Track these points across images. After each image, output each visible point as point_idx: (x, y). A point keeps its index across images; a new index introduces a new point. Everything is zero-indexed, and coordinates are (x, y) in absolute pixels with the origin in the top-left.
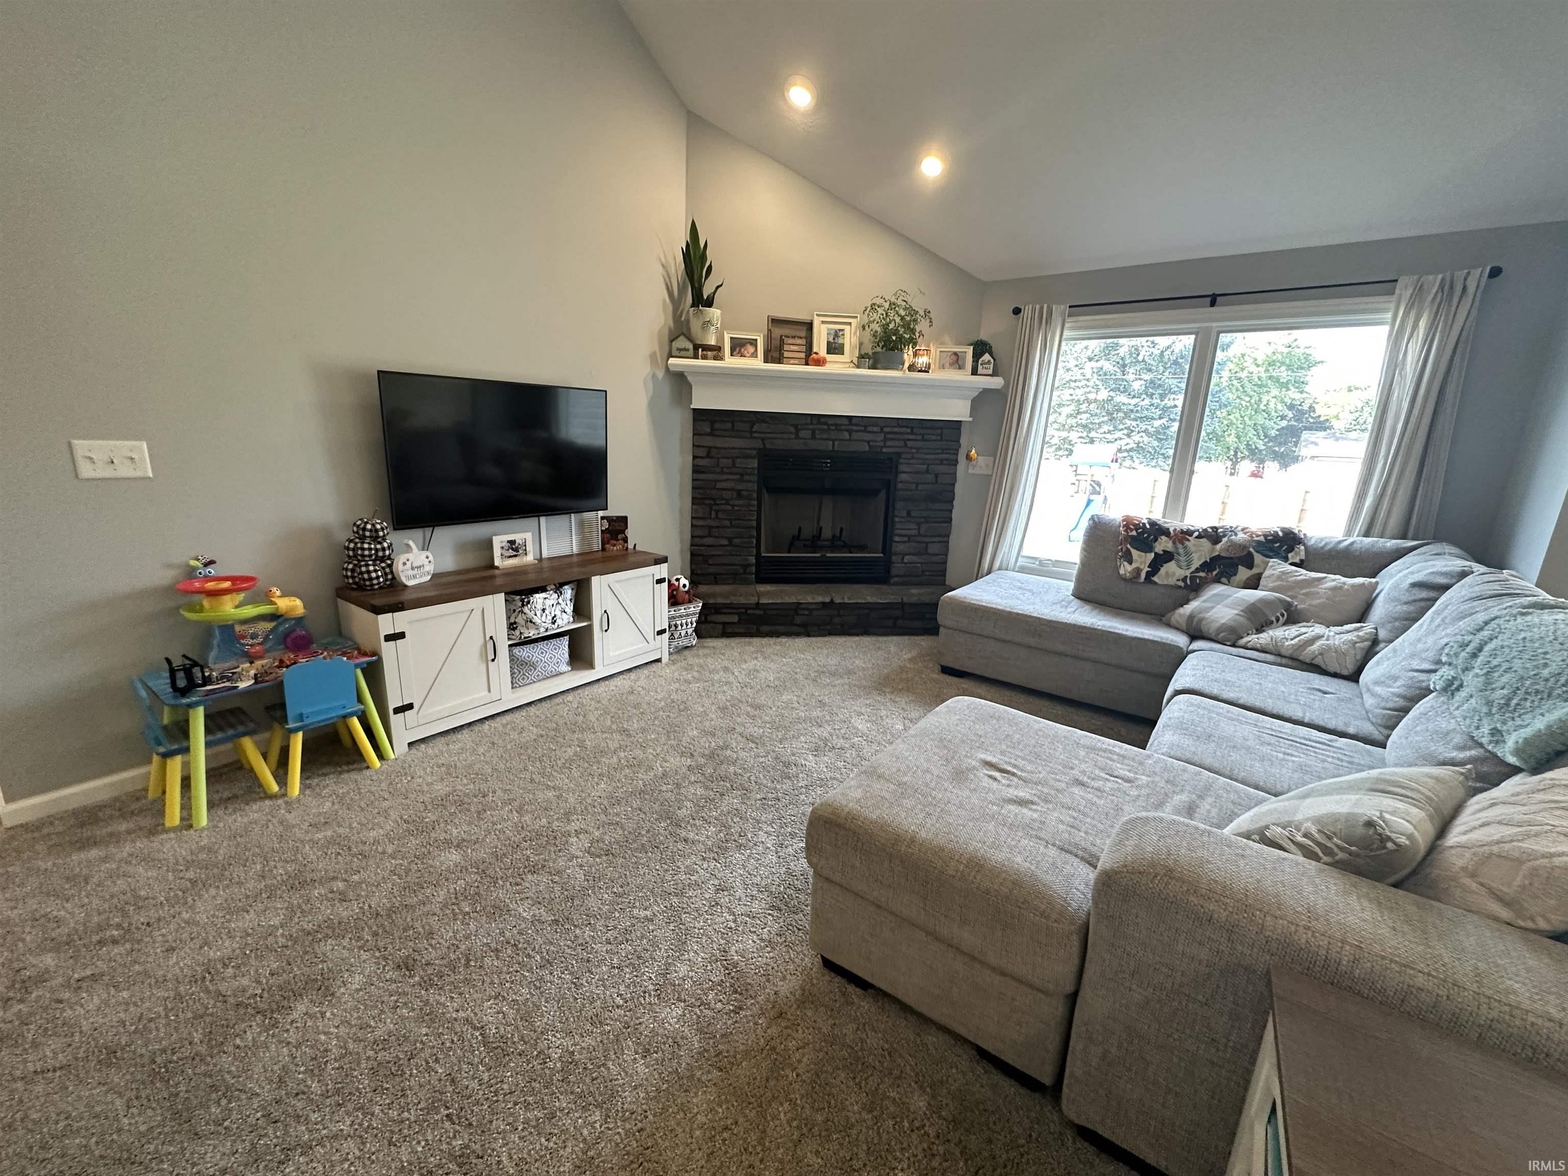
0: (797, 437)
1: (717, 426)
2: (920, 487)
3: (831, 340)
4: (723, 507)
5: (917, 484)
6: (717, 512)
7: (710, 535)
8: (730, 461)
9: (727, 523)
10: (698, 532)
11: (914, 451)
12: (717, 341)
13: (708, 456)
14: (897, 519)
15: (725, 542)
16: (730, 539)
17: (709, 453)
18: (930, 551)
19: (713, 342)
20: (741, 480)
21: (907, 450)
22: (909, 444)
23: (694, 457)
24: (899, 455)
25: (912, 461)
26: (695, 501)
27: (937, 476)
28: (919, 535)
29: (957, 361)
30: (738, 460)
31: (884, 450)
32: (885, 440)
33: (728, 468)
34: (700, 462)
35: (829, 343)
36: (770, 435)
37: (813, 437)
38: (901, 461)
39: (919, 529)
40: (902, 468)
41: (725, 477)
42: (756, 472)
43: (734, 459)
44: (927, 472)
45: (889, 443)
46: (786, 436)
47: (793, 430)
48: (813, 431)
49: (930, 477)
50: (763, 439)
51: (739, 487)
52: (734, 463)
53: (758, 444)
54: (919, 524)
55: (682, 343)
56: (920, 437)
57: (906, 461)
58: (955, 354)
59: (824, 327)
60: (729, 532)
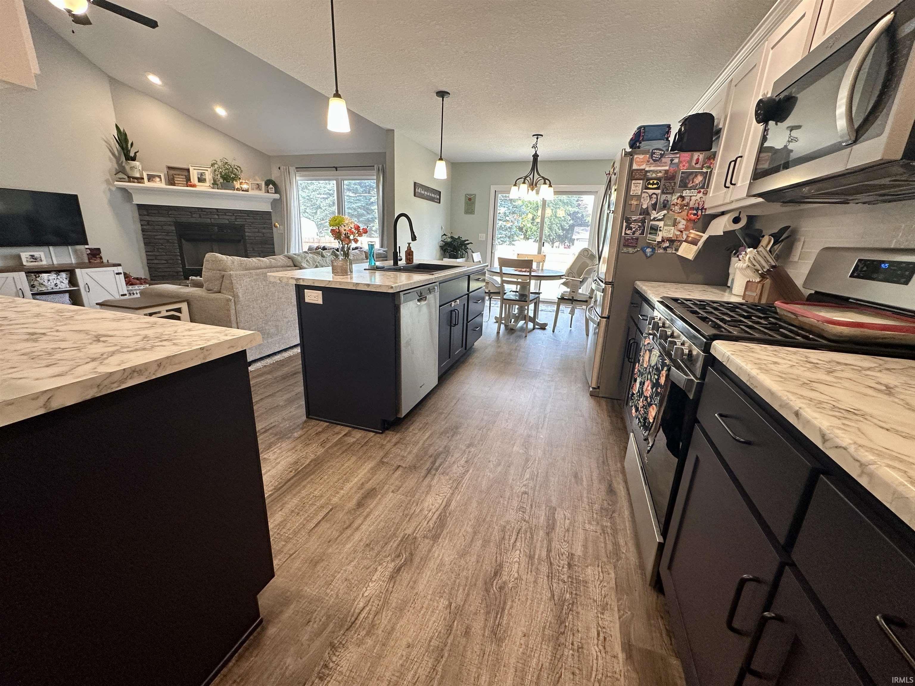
0: (192, 217)
1: (150, 211)
3: (199, 176)
4: (160, 247)
5: (255, 237)
6: (158, 249)
7: (156, 259)
8: (160, 227)
9: (164, 254)
10: (150, 258)
11: (250, 223)
12: (140, 175)
13: (148, 224)
15: (165, 262)
16: (167, 261)
17: (148, 223)
19: (138, 175)
20: (168, 235)
21: (247, 223)
22: (247, 220)
23: (142, 225)
24: (244, 225)
25: (251, 228)
26: (146, 244)
27: (264, 234)
29: (259, 187)
30: (164, 226)
31: (236, 223)
32: (236, 219)
33: (160, 230)
34: (145, 227)
35: (198, 178)
36: (178, 216)
37: (200, 217)
38: (245, 227)
40: (246, 230)
41: (159, 233)
42: (175, 232)
43: (162, 226)
44: (259, 232)
45: (238, 220)
46: (187, 216)
47: (190, 214)
48: (200, 215)
49: (260, 234)
50: (175, 218)
51: (167, 238)
52: (162, 228)
53: (172, 220)
55: (121, 175)
56: (252, 218)
57: (248, 228)
58: (258, 184)
59: (196, 172)
60: (166, 257)
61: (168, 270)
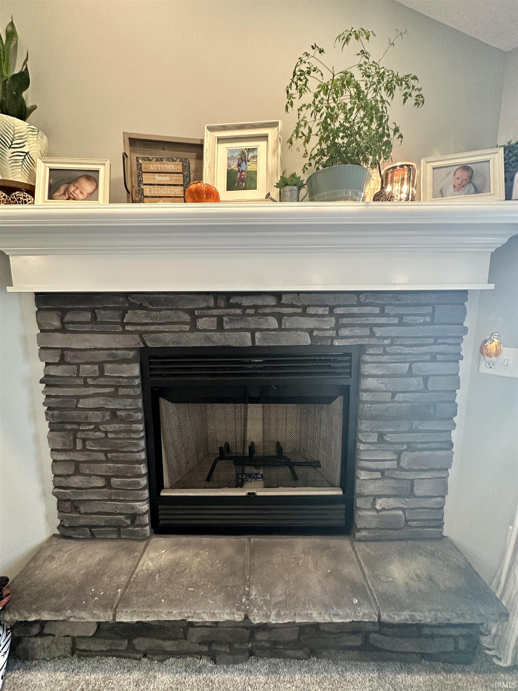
0: (194, 328)
1: (69, 317)
2: (399, 397)
3: (234, 167)
4: (91, 435)
5: (394, 394)
6: (84, 440)
7: (77, 472)
8: (96, 367)
9: (102, 457)
11: (386, 342)
13: (62, 361)
14: (362, 447)
15: (100, 483)
16: (108, 479)
17: (62, 356)
18: (418, 492)
20: (114, 395)
21: (373, 341)
22: (378, 332)
23: (45, 364)
24: (362, 349)
25: (385, 358)
27: (426, 379)
28: (400, 468)
29: (473, 179)
30: (108, 366)
31: (336, 343)
32: (337, 327)
33: (94, 378)
34: (54, 371)
36: (153, 328)
37: (220, 327)
38: (366, 358)
39: (399, 460)
40: (367, 369)
41: (92, 391)
42: (137, 382)
43: (100, 365)
44: (410, 373)
45: (345, 332)
46: (176, 328)
47: (187, 318)
49: (415, 382)
50: (141, 334)
52: (102, 370)
53: (134, 341)
54: (399, 454)
56: (396, 321)
57: (374, 359)
58: (465, 167)
60: (104, 468)
61: (108, 507)
